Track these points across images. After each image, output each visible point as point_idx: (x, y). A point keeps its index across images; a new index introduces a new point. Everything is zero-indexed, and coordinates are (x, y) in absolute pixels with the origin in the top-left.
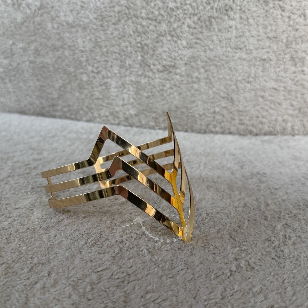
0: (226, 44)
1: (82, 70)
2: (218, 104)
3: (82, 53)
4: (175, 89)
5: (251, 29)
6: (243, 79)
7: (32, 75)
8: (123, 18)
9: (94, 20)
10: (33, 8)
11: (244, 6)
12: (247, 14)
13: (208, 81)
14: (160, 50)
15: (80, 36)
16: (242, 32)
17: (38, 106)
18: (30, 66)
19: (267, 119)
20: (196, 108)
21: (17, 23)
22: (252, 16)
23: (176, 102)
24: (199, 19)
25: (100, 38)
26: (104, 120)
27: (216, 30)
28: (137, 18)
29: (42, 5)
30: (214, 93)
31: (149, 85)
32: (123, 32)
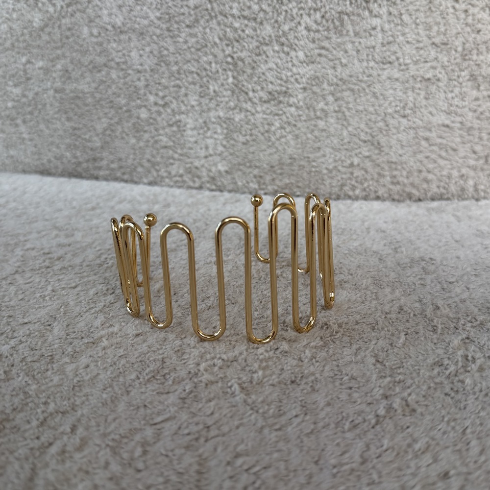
2: (357, 151)
6: (396, 112)
8: (202, 17)
9: (156, 21)
12: (399, 7)
17: (69, 161)
19: (435, 175)
20: (320, 160)
21: (33, 27)
24: (323, 17)
25: (167, 50)
26: (177, 182)
28: (225, 16)
30: (351, 135)
31: (247, 123)
32: (204, 39)
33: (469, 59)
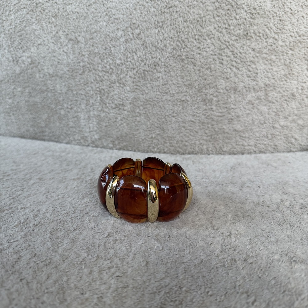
0: (156, 89)
1: (60, 107)
2: (154, 131)
3: (60, 95)
4: (124, 121)
5: (173, 79)
6: (170, 115)
7: (27, 110)
8: (86, 70)
9: (67, 72)
10: (26, 63)
11: (167, 63)
12: (169, 68)
13: (146, 115)
14: (112, 93)
15: (58, 83)
18: (25, 104)
20: (139, 135)
21: (16, 73)
22: (173, 70)
23: (125, 130)
24: (137, 72)
25: (71, 84)
26: (78, 143)
27: (149, 80)
28: (96, 70)
29: (32, 61)
30: (151, 124)
31: (107, 117)
32: (87, 80)
33: (201, 92)
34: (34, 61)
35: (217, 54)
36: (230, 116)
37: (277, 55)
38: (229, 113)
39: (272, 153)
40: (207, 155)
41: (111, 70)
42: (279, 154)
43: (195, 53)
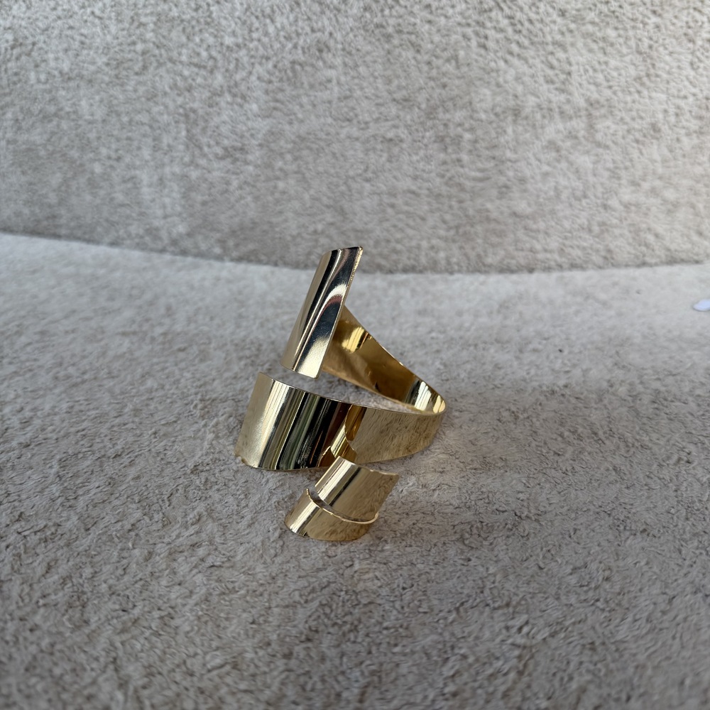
0: (324, 111)
1: (91, 155)
3: (90, 126)
5: (365, 84)
7: (13, 164)
10: (3, 45)
11: (350, 44)
14: (216, 120)
15: (84, 96)
16: (350, 90)
18: (7, 149)
22: (364, 62)
27: (306, 85)
29: (16, 40)
34: (21, 40)
35: (474, 24)
36: (503, 180)
37: (620, 26)
38: (501, 172)
39: (600, 268)
40: (446, 276)
41: (211, 63)
42: (615, 271)
43: (418, 21)
